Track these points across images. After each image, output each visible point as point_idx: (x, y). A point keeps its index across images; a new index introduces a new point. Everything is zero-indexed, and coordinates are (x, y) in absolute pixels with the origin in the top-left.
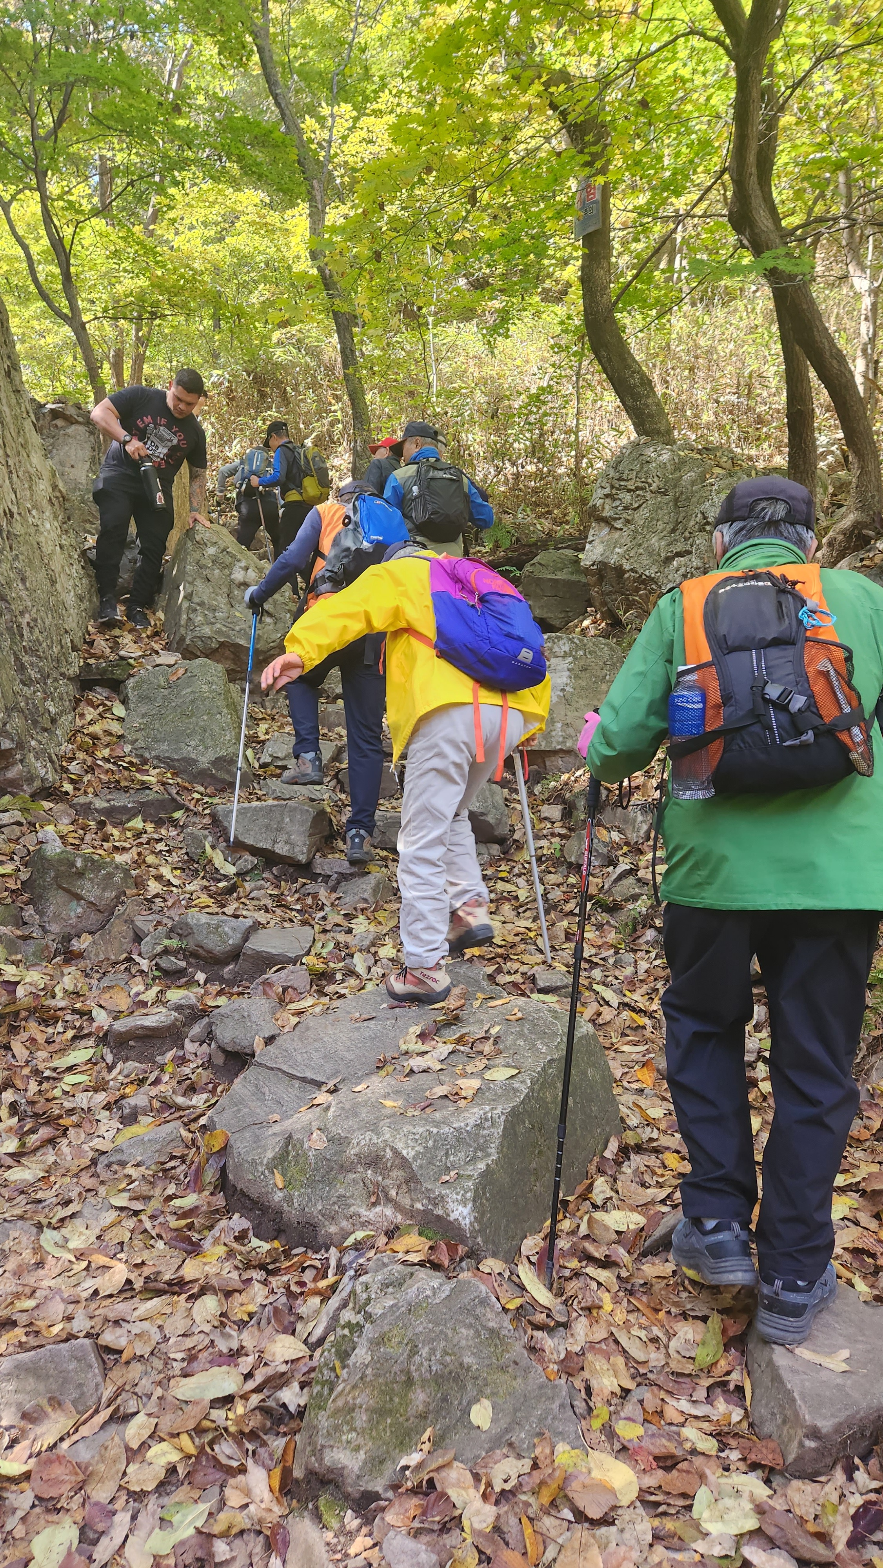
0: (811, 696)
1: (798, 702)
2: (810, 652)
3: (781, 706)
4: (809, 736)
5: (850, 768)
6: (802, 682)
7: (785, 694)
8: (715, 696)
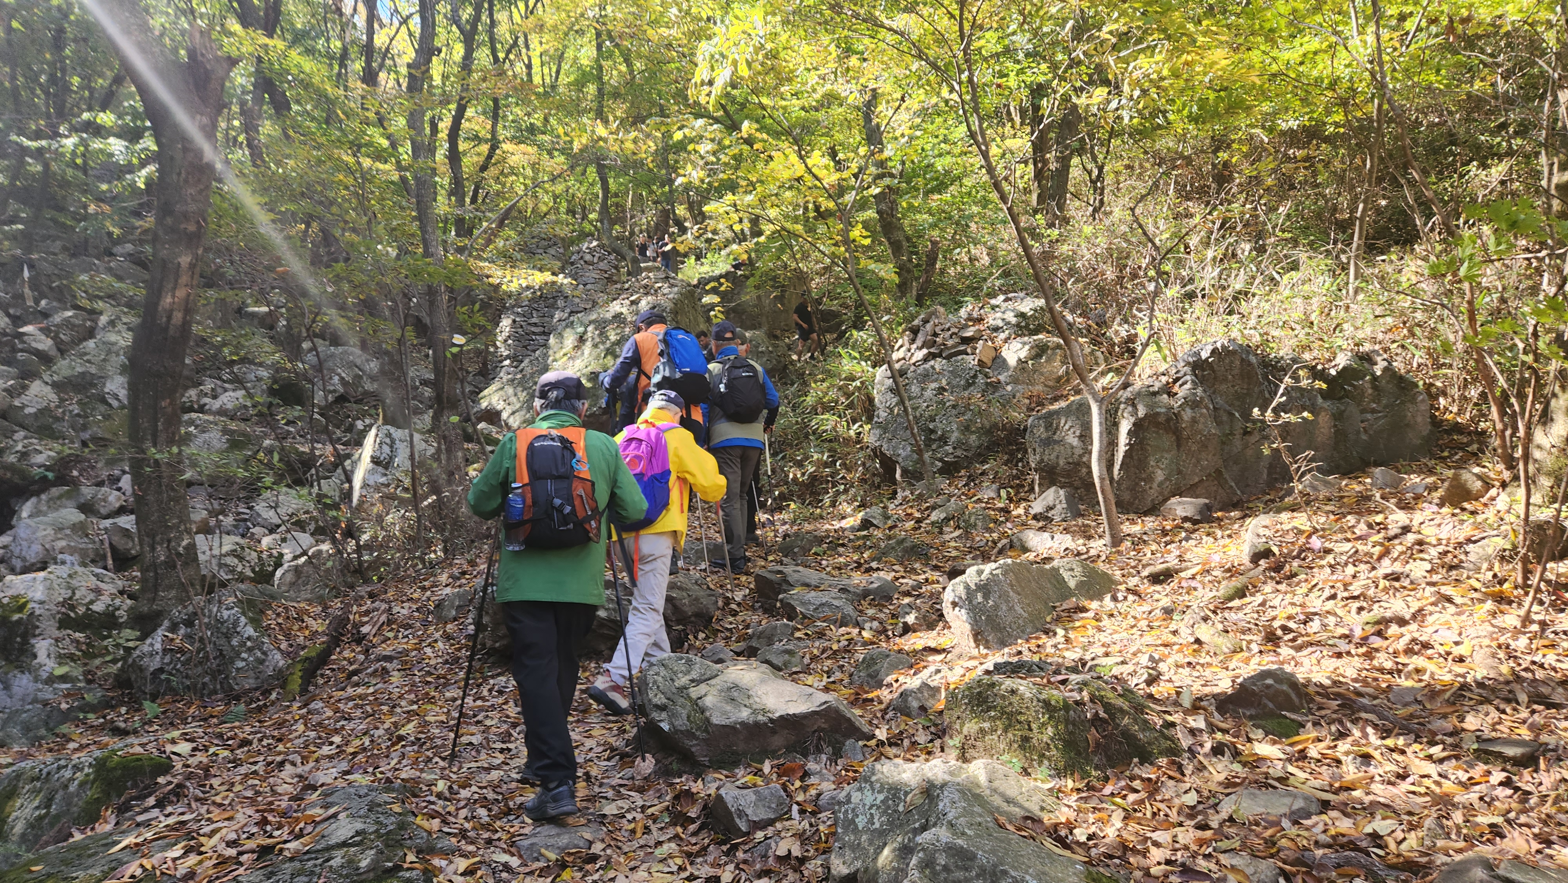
0: (573, 507)
1: (568, 509)
2: (576, 483)
3: (560, 510)
4: (571, 526)
5: (590, 539)
6: (569, 499)
7: (562, 505)
8: (529, 501)
